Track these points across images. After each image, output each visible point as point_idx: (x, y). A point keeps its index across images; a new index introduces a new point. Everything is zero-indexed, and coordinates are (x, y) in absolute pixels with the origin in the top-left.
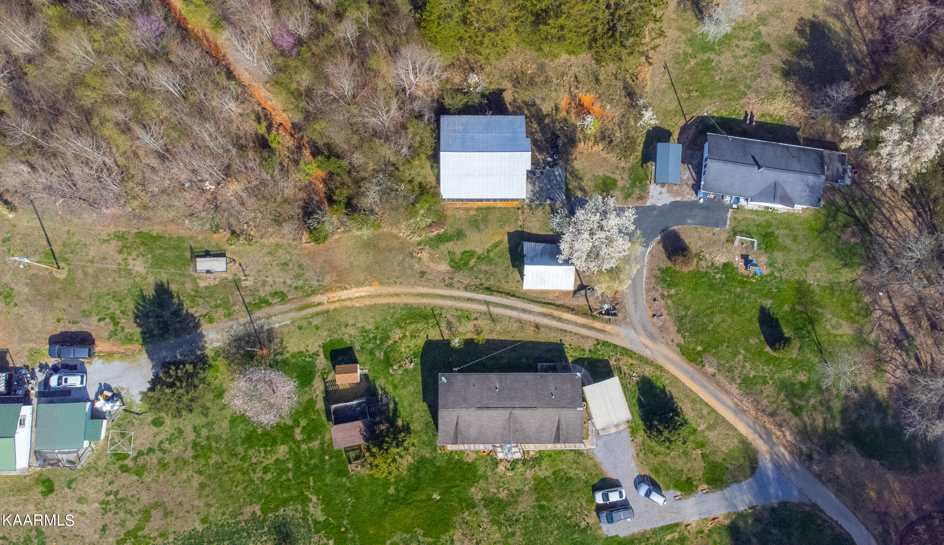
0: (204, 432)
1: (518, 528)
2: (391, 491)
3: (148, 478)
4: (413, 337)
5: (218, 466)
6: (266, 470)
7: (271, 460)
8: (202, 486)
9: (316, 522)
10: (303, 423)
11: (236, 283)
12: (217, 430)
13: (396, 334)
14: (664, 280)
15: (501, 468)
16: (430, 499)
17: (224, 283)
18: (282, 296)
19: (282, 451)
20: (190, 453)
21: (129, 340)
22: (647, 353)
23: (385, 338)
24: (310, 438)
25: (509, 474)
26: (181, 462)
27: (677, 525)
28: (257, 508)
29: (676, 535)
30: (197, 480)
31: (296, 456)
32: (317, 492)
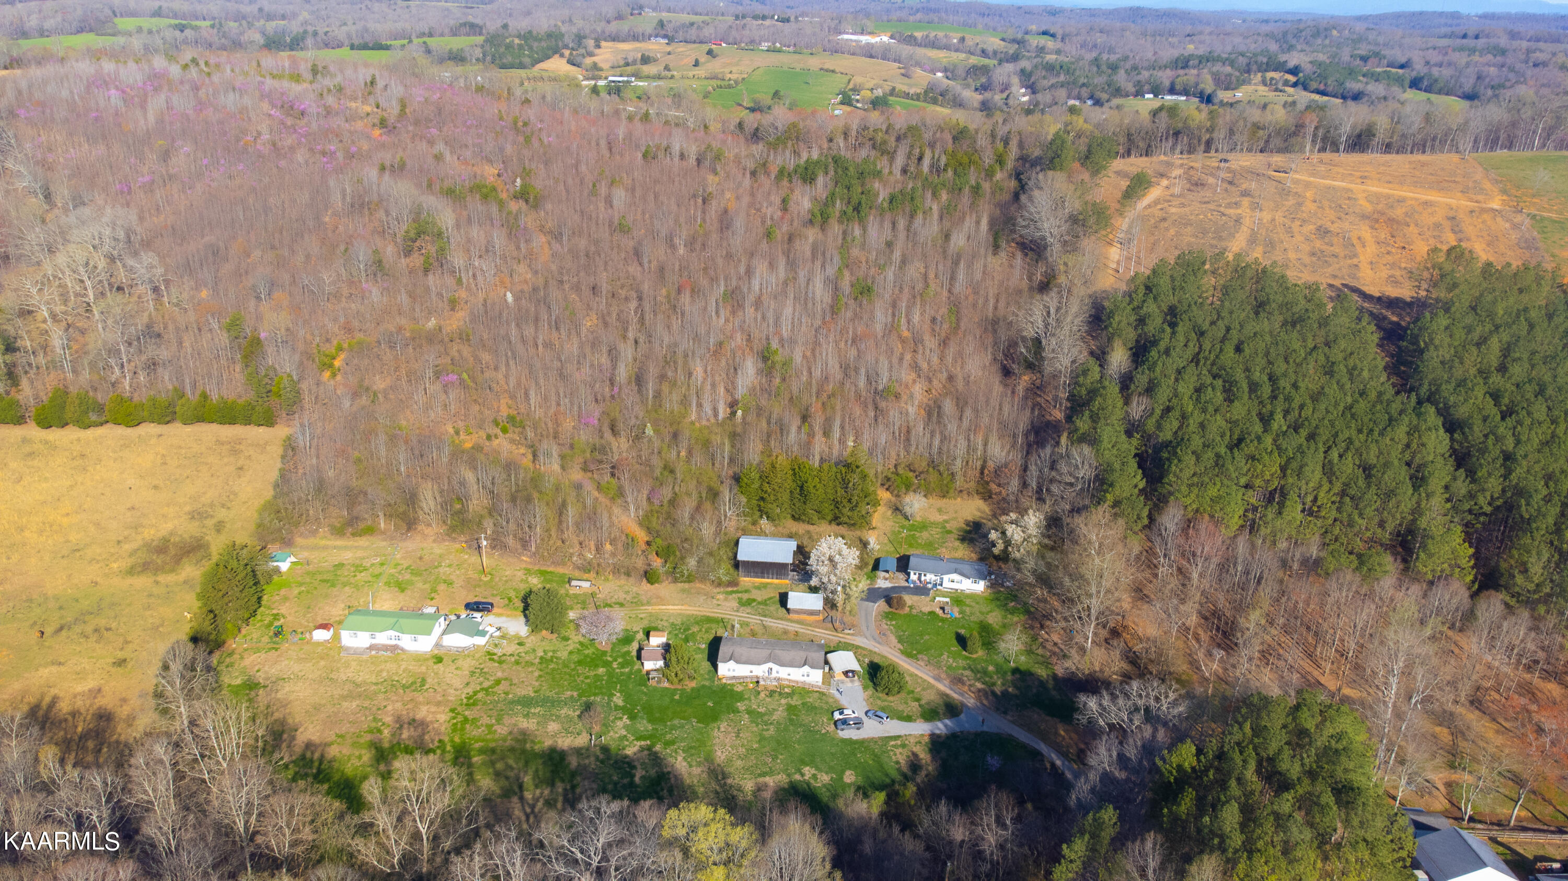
0: (550, 654)
1: (772, 728)
2: (677, 697)
3: (505, 666)
4: (707, 632)
5: (553, 670)
6: (587, 677)
7: (592, 673)
8: (540, 676)
9: (616, 706)
10: (620, 660)
11: (593, 595)
12: (559, 654)
13: (695, 629)
14: (887, 617)
15: (762, 695)
16: (705, 704)
17: (585, 594)
18: (621, 605)
19: (601, 671)
20: (537, 660)
21: (515, 609)
22: (876, 650)
23: (688, 629)
24: (623, 667)
25: (768, 699)
26: (529, 664)
27: (899, 737)
28: (575, 694)
29: (899, 742)
30: (536, 674)
31: (610, 674)
32: (621, 691)
